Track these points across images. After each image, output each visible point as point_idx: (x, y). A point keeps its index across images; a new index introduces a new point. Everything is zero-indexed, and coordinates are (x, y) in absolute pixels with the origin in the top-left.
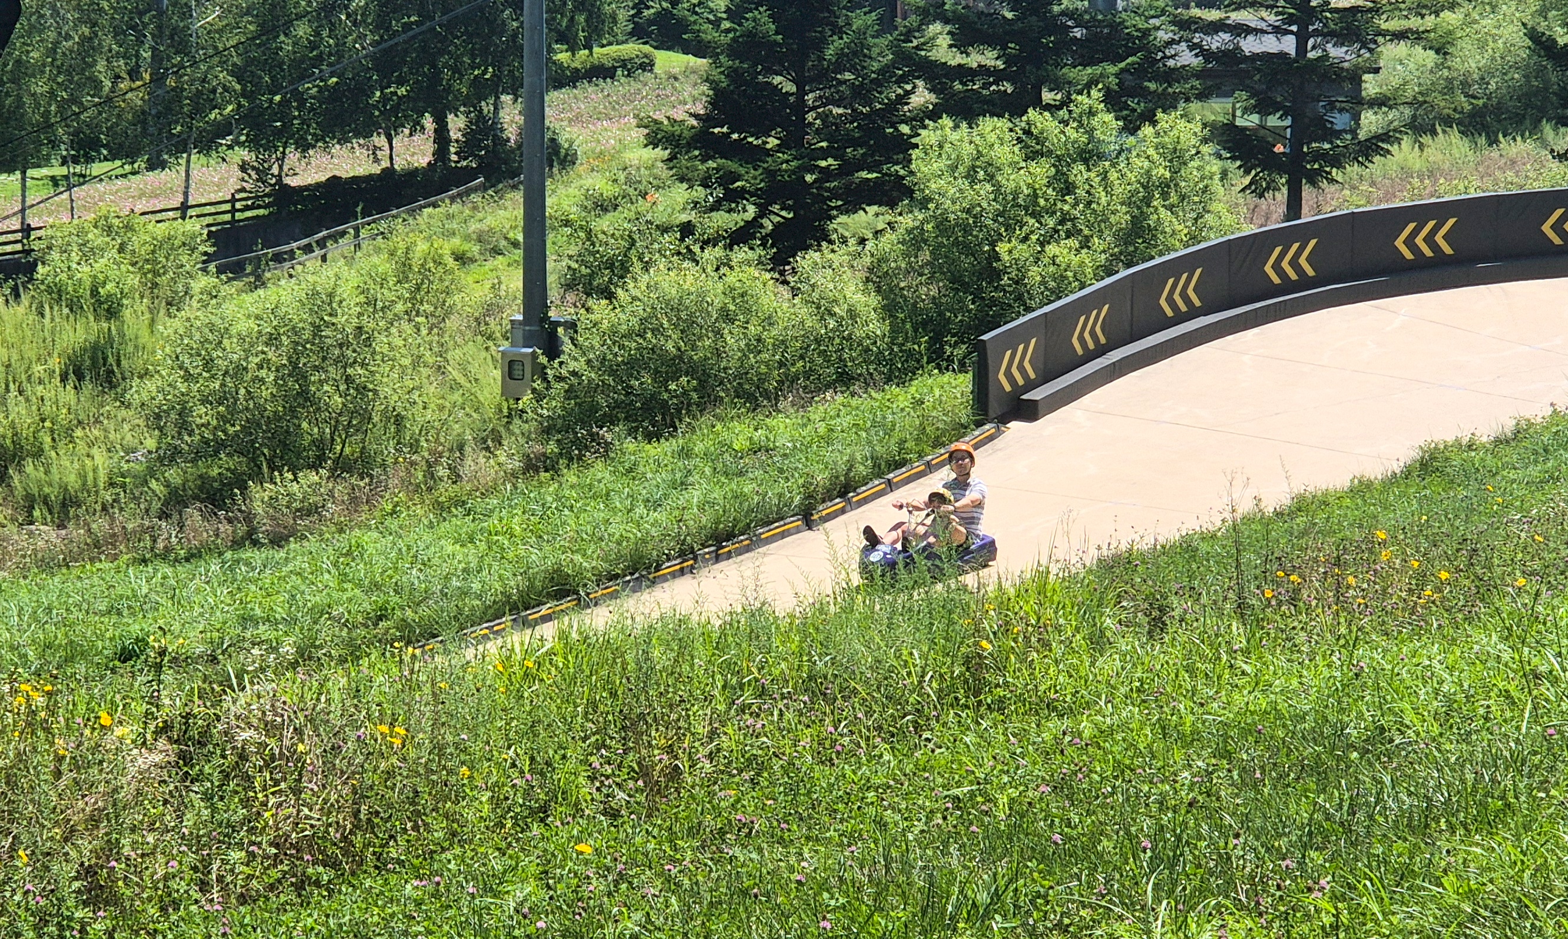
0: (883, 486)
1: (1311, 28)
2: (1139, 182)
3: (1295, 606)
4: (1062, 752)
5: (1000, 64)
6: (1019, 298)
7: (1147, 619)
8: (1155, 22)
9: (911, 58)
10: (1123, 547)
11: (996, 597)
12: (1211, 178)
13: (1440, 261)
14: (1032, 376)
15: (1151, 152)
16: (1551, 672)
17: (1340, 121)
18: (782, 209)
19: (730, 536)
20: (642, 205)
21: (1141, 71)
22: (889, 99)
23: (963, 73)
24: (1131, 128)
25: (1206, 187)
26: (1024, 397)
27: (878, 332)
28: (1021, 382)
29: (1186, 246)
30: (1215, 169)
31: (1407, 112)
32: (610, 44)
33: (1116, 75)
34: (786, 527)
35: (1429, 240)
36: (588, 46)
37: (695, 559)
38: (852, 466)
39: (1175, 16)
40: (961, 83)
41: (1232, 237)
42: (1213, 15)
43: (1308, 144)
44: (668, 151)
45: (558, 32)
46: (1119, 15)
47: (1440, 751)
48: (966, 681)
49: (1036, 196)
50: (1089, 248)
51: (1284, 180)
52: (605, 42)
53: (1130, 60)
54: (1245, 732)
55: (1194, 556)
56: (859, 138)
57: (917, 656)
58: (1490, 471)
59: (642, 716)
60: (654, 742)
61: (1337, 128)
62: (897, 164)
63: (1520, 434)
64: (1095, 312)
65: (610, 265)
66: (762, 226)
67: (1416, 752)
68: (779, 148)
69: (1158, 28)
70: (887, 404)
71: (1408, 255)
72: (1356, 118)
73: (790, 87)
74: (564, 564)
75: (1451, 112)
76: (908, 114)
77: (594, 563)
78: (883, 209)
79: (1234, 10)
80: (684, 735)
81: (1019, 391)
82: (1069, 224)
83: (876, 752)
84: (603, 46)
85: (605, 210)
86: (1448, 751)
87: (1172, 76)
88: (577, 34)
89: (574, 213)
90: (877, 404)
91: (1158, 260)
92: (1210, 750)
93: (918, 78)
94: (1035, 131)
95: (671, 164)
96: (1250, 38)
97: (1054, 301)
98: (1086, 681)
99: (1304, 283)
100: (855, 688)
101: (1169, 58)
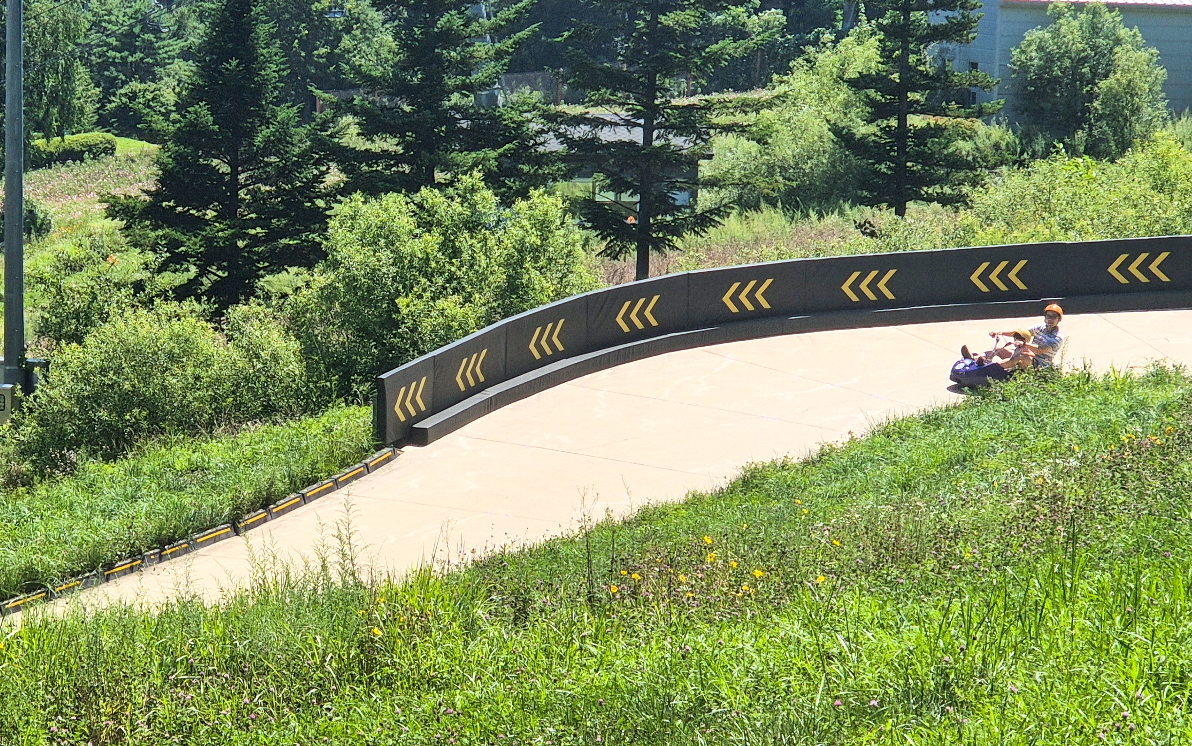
0: (298, 499)
1: (655, 122)
2: (514, 247)
3: (636, 599)
4: (438, 720)
5: (400, 150)
6: (414, 344)
7: (513, 610)
8: (528, 116)
9: (325, 144)
10: (497, 550)
11: (387, 592)
12: (574, 245)
13: (759, 314)
14: (423, 408)
15: (525, 222)
16: (840, 653)
17: (681, 198)
18: (218, 270)
19: (171, 540)
20: (104, 266)
21: (516, 156)
22: (307, 178)
23: (369, 156)
24: (506, 202)
25: (570, 252)
26: (415, 426)
27: (297, 372)
28: (413, 413)
29: (552, 300)
30: (577, 237)
31: (736, 192)
32: (79, 132)
33: (496, 159)
34: (218, 533)
35: (751, 296)
36: (60, 134)
37: (143, 559)
38: (272, 483)
39: (545, 111)
40: (367, 165)
41: (590, 293)
42: (577, 110)
43: (654, 217)
44: (125, 222)
45: (37, 122)
46: (498, 109)
47: (749, 719)
48: (360, 662)
49: (428, 259)
50: (471, 302)
51: (633, 246)
52: (74, 130)
53: (507, 146)
54: (589, 704)
55: (556, 557)
56: (282, 210)
57: (319, 640)
58: (800, 487)
59: (92, 689)
60: (102, 710)
61: (677, 203)
62: (314, 233)
63: (824, 457)
64: (475, 356)
65: (77, 315)
66: (202, 284)
67: (729, 720)
68: (216, 219)
69: (530, 121)
70: (303, 431)
71: (734, 309)
72: (694, 195)
73: (225, 168)
74: (35, 562)
75: (769, 191)
76: (323, 191)
77: (59, 562)
78: (303, 270)
79: (592, 106)
80: (126, 704)
81: (412, 420)
82: (455, 283)
83: (285, 719)
84: (73, 134)
85: (73, 270)
86: (755, 719)
87: (541, 160)
88: (51, 124)
89: (48, 272)
90: (294, 432)
91: (529, 312)
92: (560, 718)
93: (331, 161)
94: (426, 206)
95: (127, 233)
96: (606, 129)
97: (441, 346)
98: (460, 661)
99: (649, 331)
100: (268, 667)
101: (539, 144)
